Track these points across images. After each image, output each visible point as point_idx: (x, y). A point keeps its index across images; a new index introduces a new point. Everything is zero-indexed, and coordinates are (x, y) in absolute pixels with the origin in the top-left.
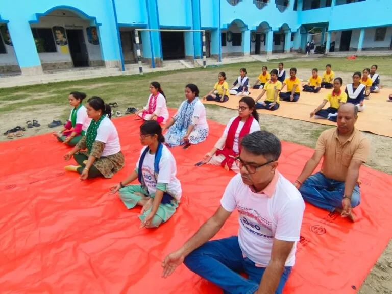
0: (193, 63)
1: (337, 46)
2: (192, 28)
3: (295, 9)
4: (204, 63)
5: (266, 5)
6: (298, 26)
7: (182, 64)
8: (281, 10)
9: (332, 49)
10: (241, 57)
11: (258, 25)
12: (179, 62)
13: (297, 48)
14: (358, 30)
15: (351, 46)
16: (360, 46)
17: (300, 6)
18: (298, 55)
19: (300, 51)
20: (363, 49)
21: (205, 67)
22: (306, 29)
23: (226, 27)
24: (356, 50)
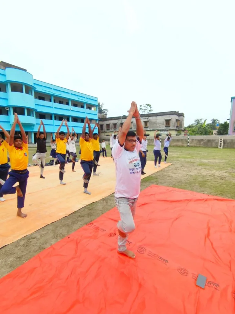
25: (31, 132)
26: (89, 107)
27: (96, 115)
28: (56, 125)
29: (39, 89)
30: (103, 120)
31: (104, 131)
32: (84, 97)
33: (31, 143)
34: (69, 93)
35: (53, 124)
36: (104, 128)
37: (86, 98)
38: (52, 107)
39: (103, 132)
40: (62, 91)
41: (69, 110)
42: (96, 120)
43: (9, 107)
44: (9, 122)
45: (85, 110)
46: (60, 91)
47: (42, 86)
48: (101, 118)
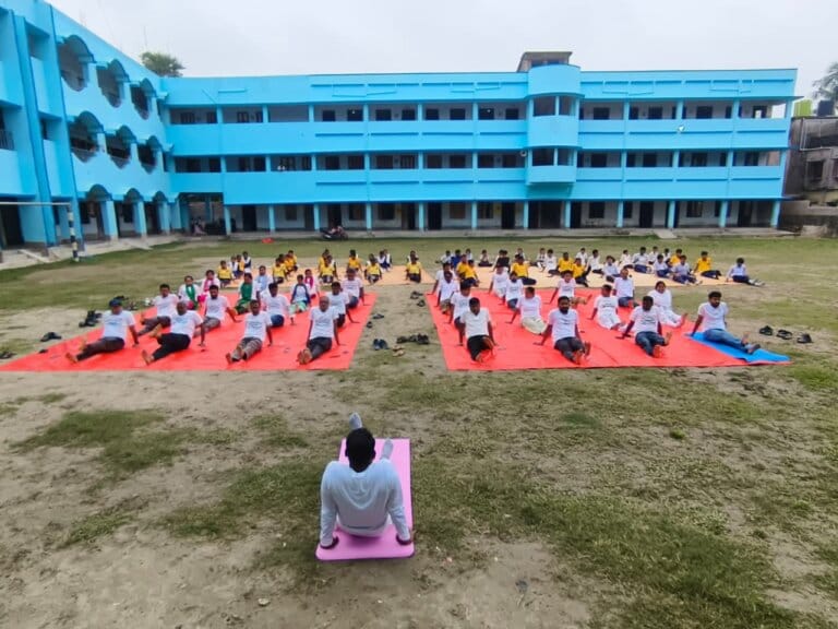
0: (46, 254)
1: (240, 225)
2: (38, 197)
3: (166, 169)
4: (75, 253)
5: (128, 162)
6: (176, 195)
7: (29, 257)
8: (149, 170)
9: (234, 229)
10: (106, 244)
11: (125, 193)
12: (19, 253)
13: (178, 225)
14: (265, 207)
15: (259, 225)
16: (272, 226)
17: (172, 167)
18: (183, 238)
19: (182, 231)
20: (278, 230)
21: (77, 260)
22: (186, 199)
23: (83, 196)
24: (268, 230)
25: (565, 201)
26: (762, 106)
27: (784, 131)
28: (628, 181)
29: (593, 94)
30: (824, 145)
31: (822, 186)
32: (736, 81)
33: (564, 228)
34: (679, 82)
35: (620, 178)
36: (824, 175)
37: (744, 81)
38: (622, 133)
39: (818, 190)
40: (658, 82)
41: (675, 133)
42: (781, 150)
43: (526, 150)
44: (523, 181)
45: (736, 122)
46: (650, 83)
47: (601, 83)
48: (820, 135)
